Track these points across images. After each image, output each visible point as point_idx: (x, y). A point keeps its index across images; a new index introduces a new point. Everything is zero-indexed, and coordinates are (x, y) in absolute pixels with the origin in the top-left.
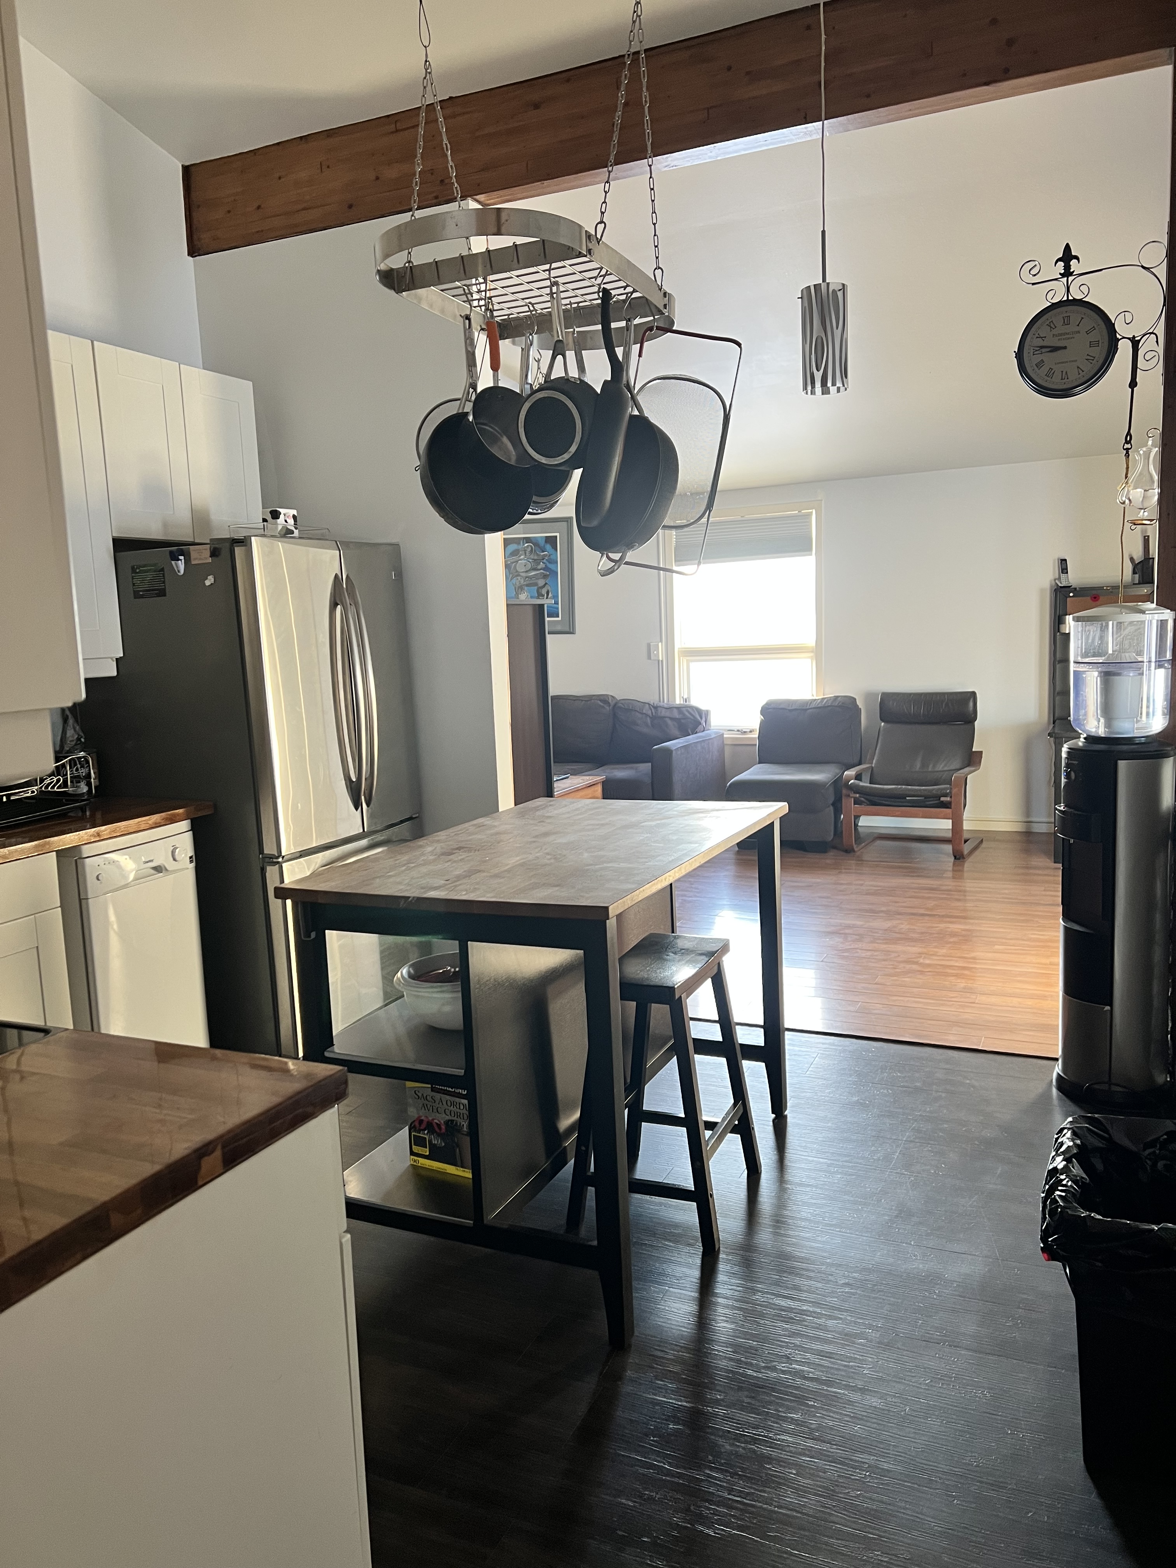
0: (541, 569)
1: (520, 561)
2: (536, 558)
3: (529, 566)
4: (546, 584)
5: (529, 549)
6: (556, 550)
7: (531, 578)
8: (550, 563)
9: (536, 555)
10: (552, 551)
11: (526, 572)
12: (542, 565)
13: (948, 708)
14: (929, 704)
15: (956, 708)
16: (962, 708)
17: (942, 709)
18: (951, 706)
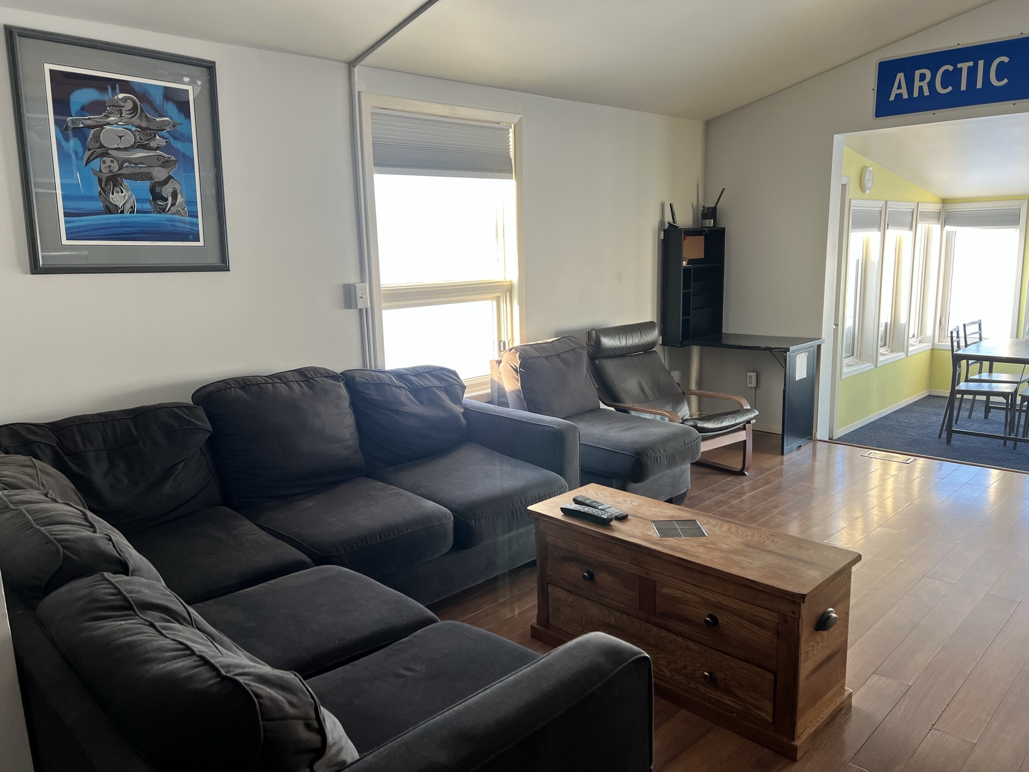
0: (158, 148)
1: (107, 127)
2: (144, 124)
3: (130, 140)
4: (170, 177)
5: (129, 105)
6: (188, 116)
7: (136, 164)
8: (175, 138)
9: (144, 119)
10: (178, 117)
11: (125, 149)
12: (158, 141)
13: (643, 338)
14: (630, 337)
15: (648, 338)
16: (652, 337)
17: (640, 340)
18: (644, 336)
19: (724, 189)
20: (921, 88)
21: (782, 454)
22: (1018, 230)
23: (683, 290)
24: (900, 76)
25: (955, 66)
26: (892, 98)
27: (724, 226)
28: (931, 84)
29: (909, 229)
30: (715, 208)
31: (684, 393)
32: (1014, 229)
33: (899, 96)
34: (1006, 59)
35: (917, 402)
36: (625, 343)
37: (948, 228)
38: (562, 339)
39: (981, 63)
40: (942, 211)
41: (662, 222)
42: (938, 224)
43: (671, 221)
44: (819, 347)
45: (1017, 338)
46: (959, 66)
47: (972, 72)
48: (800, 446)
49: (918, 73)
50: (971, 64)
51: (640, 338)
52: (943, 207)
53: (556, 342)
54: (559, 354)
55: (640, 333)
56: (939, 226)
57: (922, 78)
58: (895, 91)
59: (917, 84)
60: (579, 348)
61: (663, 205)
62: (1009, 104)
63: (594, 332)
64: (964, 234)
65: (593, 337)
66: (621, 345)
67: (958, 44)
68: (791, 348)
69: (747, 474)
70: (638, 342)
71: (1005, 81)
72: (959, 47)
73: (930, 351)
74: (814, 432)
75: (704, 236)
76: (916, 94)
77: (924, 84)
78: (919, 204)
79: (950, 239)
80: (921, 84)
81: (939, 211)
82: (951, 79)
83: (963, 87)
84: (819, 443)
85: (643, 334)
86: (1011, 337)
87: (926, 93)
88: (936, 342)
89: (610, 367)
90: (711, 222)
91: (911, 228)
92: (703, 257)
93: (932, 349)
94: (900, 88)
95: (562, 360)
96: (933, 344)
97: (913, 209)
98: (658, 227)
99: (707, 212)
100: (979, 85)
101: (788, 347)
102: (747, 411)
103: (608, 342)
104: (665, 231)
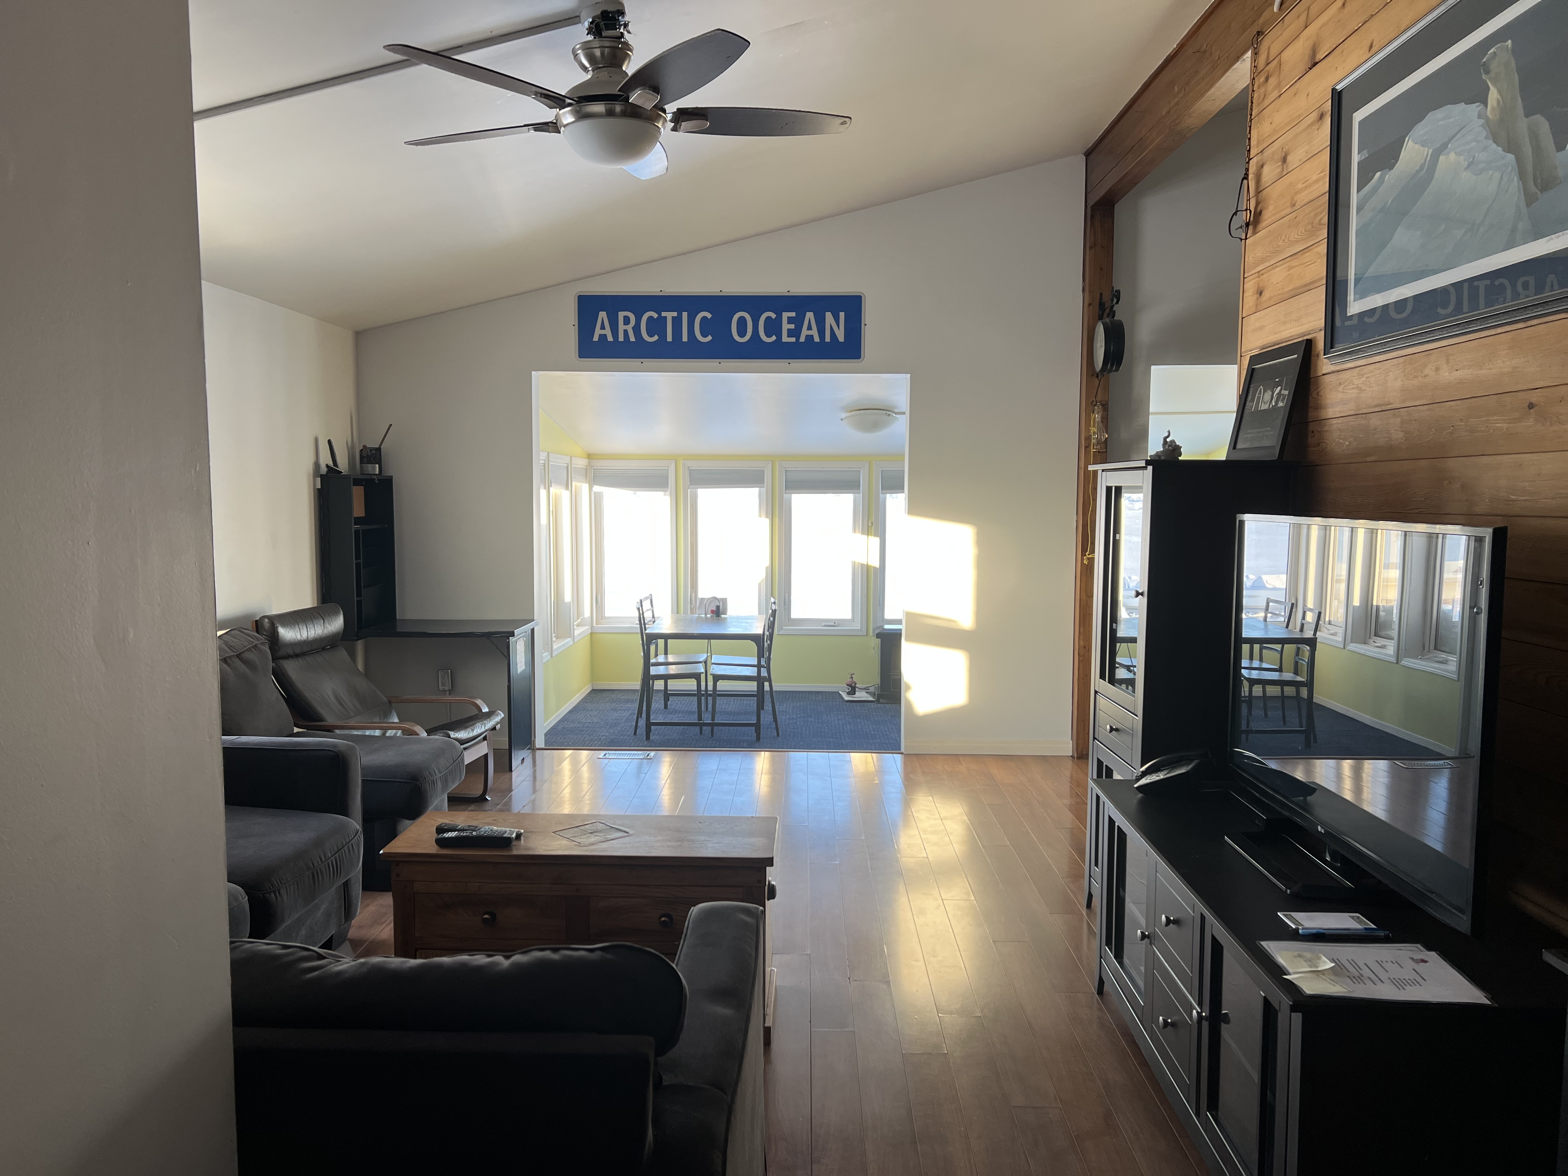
13: (327, 628)
14: (311, 626)
15: (333, 626)
16: (337, 626)
17: (323, 631)
18: (328, 625)
19: (391, 425)
20: (626, 332)
21: (511, 770)
22: (668, 493)
23: (356, 560)
24: (603, 315)
25: (660, 314)
26: (596, 338)
27: (391, 475)
28: (637, 329)
29: (565, 487)
30: (379, 449)
31: (390, 702)
32: (663, 493)
33: (603, 337)
34: (709, 316)
35: (585, 698)
36: (306, 636)
37: (596, 488)
38: (232, 632)
39: (685, 315)
40: (588, 467)
41: (317, 465)
42: (586, 483)
43: (331, 464)
44: (533, 630)
45: (678, 613)
46: (664, 314)
47: (677, 321)
48: (523, 759)
49: (621, 315)
50: (675, 314)
51: (323, 627)
52: (589, 462)
53: (225, 636)
54: (239, 654)
55: (322, 621)
56: (587, 486)
57: (627, 321)
58: (598, 332)
59: (621, 327)
60: (261, 644)
61: (316, 441)
62: (713, 363)
63: (266, 620)
64: (613, 497)
65: (267, 628)
66: (302, 638)
67: (661, 291)
68: (516, 632)
69: (489, 799)
70: (321, 634)
71: (710, 338)
72: (661, 294)
73: (589, 636)
74: (533, 739)
75: (363, 487)
76: (621, 338)
77: (629, 328)
78: (573, 458)
79: (597, 503)
80: (626, 327)
81: (585, 467)
82: (656, 327)
83: (669, 338)
84: (538, 752)
85: (326, 622)
86: (672, 613)
87: (632, 339)
88: (594, 624)
89: (292, 668)
90: (375, 467)
91: (567, 488)
92: (364, 515)
93: (591, 633)
94: (602, 330)
95: (246, 662)
96: (592, 627)
97: (568, 464)
98: (313, 470)
99: (369, 454)
100: (685, 338)
101: (511, 630)
102: (488, 715)
103: (287, 634)
104: (322, 476)
